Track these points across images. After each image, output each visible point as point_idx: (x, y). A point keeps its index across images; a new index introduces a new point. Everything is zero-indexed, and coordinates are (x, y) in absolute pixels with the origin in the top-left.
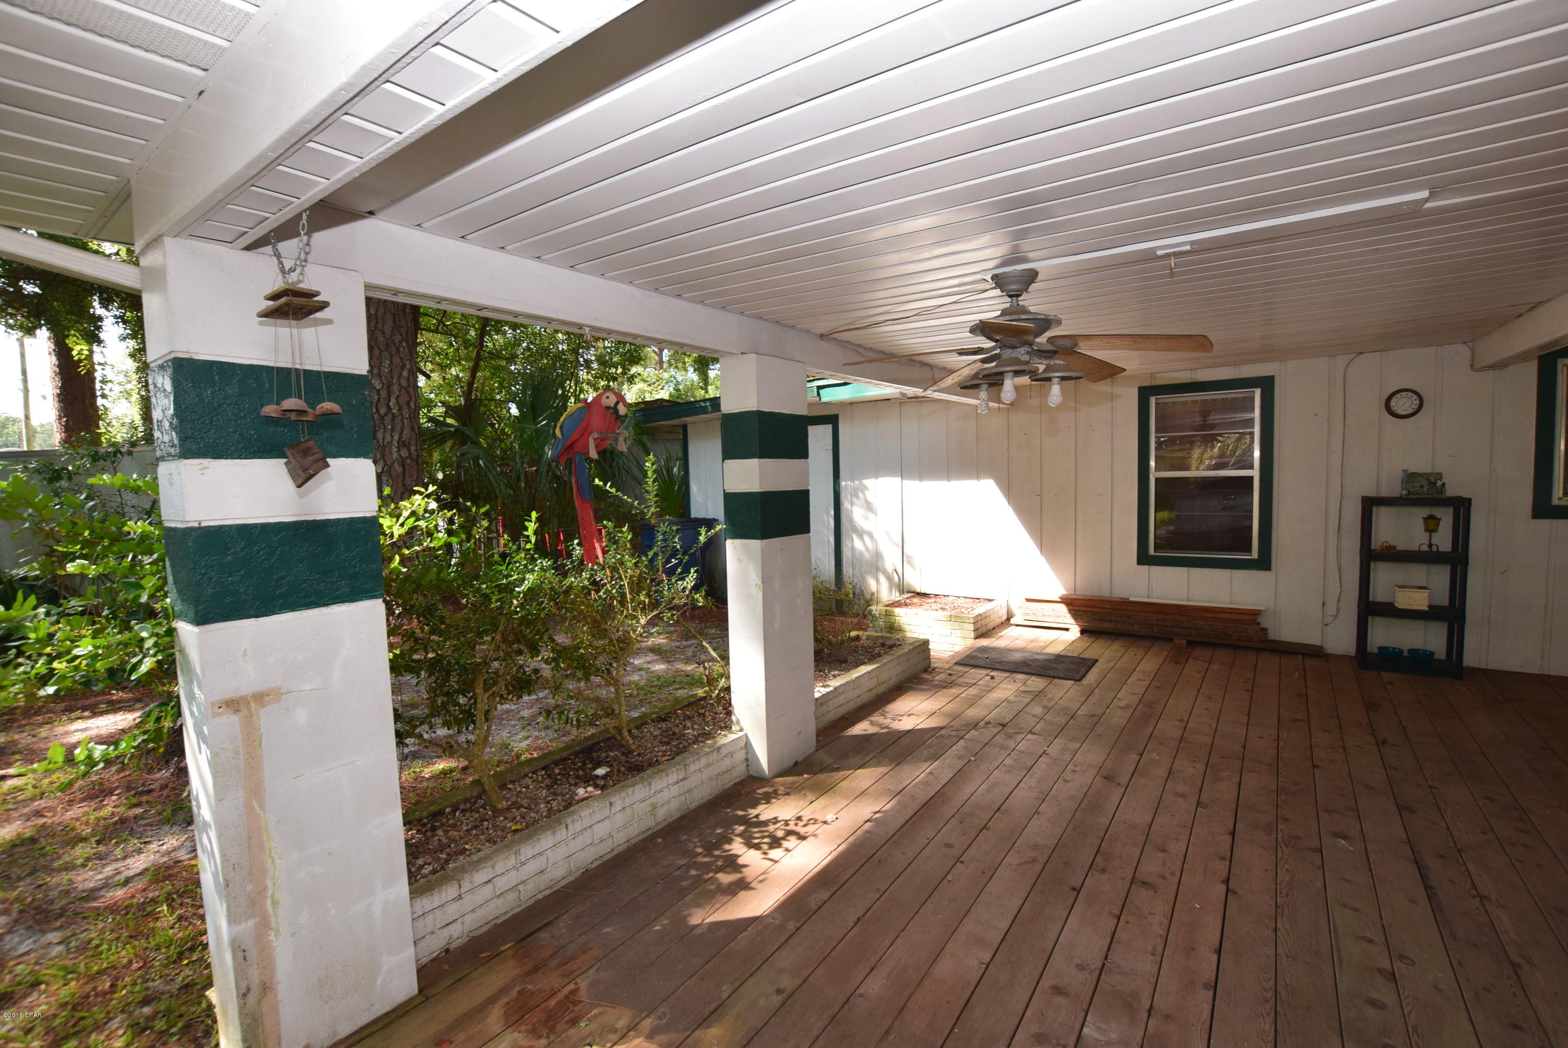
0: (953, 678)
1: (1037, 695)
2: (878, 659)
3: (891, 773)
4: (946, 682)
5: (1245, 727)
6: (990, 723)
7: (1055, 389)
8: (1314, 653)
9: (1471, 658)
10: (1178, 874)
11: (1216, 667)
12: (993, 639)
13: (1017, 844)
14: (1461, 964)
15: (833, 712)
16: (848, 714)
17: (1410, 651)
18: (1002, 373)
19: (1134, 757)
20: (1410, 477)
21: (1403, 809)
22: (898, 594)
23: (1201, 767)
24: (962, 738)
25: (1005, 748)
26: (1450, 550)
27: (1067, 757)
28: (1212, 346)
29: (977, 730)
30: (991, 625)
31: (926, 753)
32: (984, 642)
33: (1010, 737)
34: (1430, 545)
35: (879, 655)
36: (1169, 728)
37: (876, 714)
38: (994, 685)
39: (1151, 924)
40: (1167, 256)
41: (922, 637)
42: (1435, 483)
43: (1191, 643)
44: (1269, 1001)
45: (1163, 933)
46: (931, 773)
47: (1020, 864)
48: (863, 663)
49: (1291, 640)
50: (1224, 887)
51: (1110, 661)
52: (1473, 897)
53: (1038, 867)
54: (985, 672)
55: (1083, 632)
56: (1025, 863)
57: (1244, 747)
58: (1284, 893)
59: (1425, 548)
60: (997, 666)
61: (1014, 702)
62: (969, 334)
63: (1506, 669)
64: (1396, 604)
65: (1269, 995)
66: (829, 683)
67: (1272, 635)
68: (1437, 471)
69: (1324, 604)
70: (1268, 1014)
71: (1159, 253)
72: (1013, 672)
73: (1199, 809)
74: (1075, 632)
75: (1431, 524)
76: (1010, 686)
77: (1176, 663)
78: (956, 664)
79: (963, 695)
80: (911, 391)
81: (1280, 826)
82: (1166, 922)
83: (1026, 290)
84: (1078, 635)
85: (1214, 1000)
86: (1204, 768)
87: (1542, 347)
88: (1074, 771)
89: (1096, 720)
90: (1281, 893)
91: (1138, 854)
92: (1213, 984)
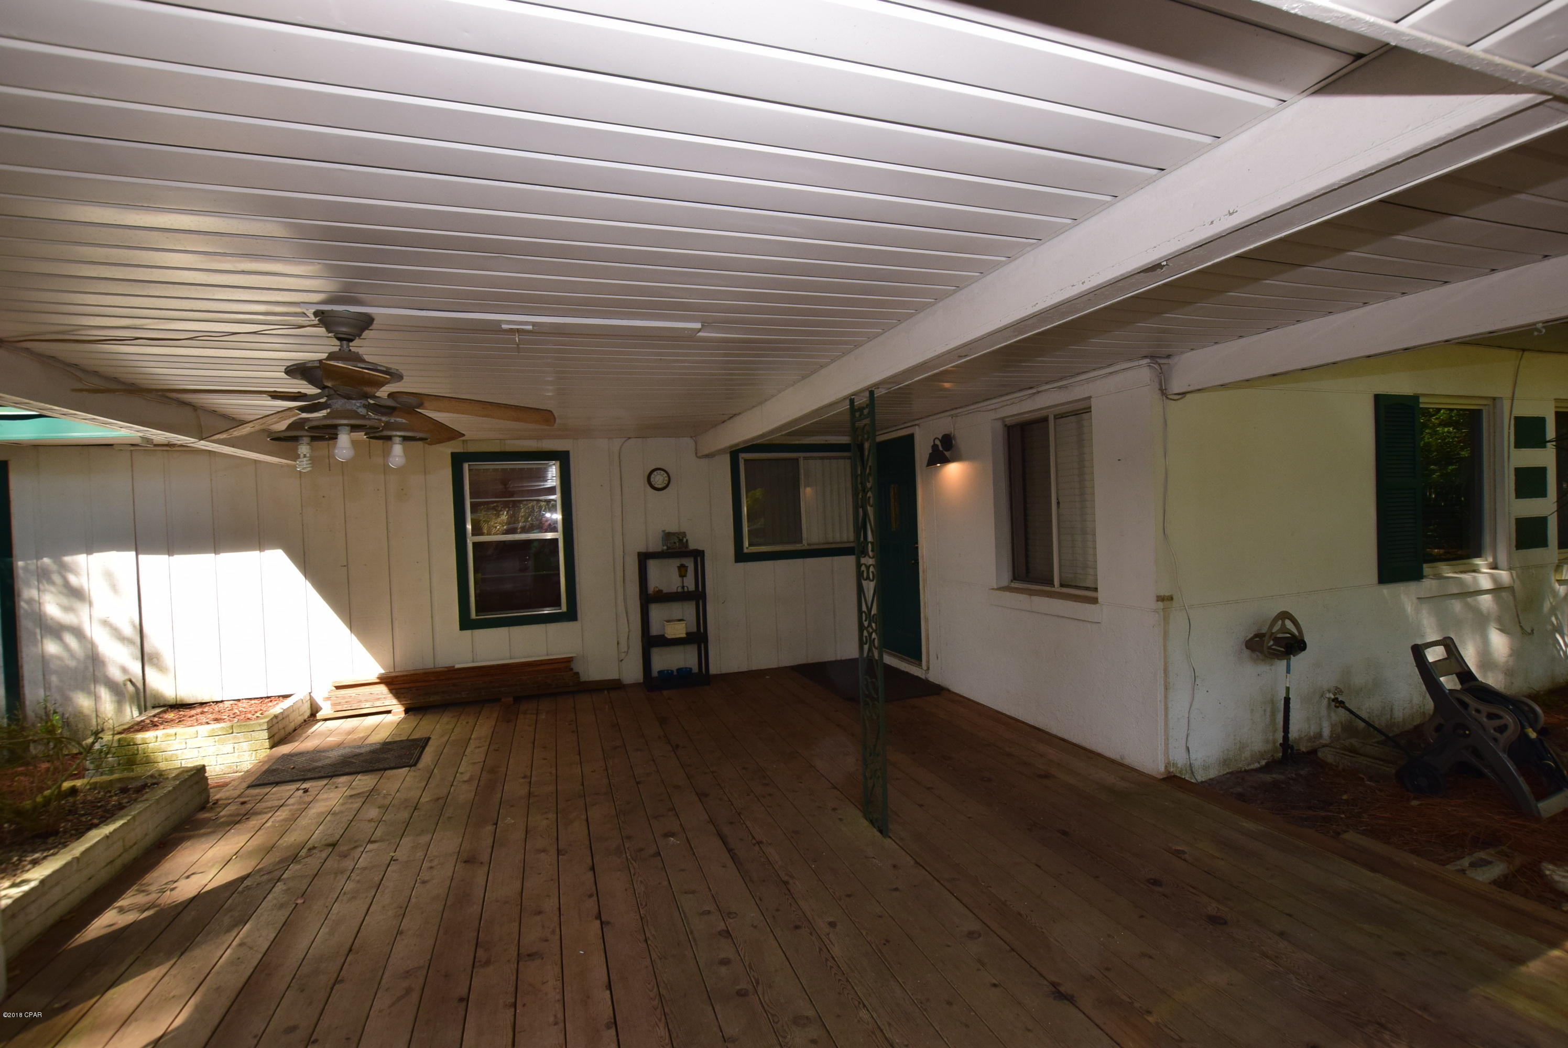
0: (248, 806)
1: (368, 796)
2: (122, 812)
3: (173, 972)
4: (238, 815)
5: (579, 766)
6: (314, 848)
7: (397, 449)
8: (615, 686)
9: (713, 670)
10: (558, 930)
11: (544, 717)
12: (296, 744)
13: (384, 981)
14: (761, 900)
15: (37, 921)
16: (70, 912)
17: (678, 670)
18: (335, 427)
19: (490, 828)
20: (667, 536)
21: (702, 796)
22: (136, 713)
23: (552, 816)
24: (279, 880)
25: (342, 872)
26: (694, 589)
27: (420, 854)
28: (555, 418)
29: (299, 862)
30: (292, 726)
31: (227, 920)
32: (285, 749)
33: (344, 856)
34: (683, 587)
35: (121, 807)
36: (515, 788)
37: (130, 892)
38: (311, 799)
39: (546, 994)
40: (511, 330)
41: (190, 764)
42: (682, 540)
43: (518, 699)
44: (658, 1008)
45: (558, 997)
46: (241, 945)
47: (393, 1004)
48: (96, 826)
49: (597, 679)
50: (599, 922)
51: (443, 736)
52: (754, 845)
53: (415, 996)
54: (293, 786)
55: (407, 711)
56: (399, 999)
57: (583, 785)
58: (644, 904)
59: (680, 590)
60: (309, 775)
61: (341, 812)
62: (283, 375)
63: (731, 672)
64: (666, 635)
65: (656, 1002)
66: (26, 876)
67: (584, 678)
68: (682, 531)
69: (618, 644)
70: (660, 1020)
71: (504, 326)
72: (332, 777)
73: (560, 857)
74: (398, 711)
75: (682, 570)
76: (332, 795)
77: (508, 722)
78: (249, 787)
79: (269, 824)
80: (159, 436)
81: (627, 846)
82: (559, 984)
83: (359, 336)
84: (403, 715)
85: (617, 1035)
86: (555, 815)
87: (731, 447)
88: (431, 868)
89: (442, 803)
90: (641, 905)
91: (517, 928)
92: (613, 1021)
